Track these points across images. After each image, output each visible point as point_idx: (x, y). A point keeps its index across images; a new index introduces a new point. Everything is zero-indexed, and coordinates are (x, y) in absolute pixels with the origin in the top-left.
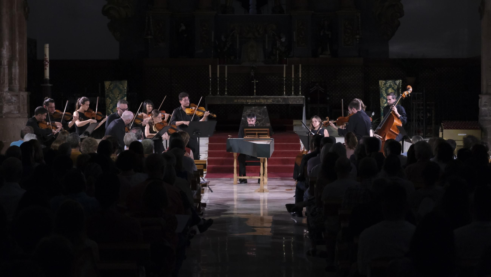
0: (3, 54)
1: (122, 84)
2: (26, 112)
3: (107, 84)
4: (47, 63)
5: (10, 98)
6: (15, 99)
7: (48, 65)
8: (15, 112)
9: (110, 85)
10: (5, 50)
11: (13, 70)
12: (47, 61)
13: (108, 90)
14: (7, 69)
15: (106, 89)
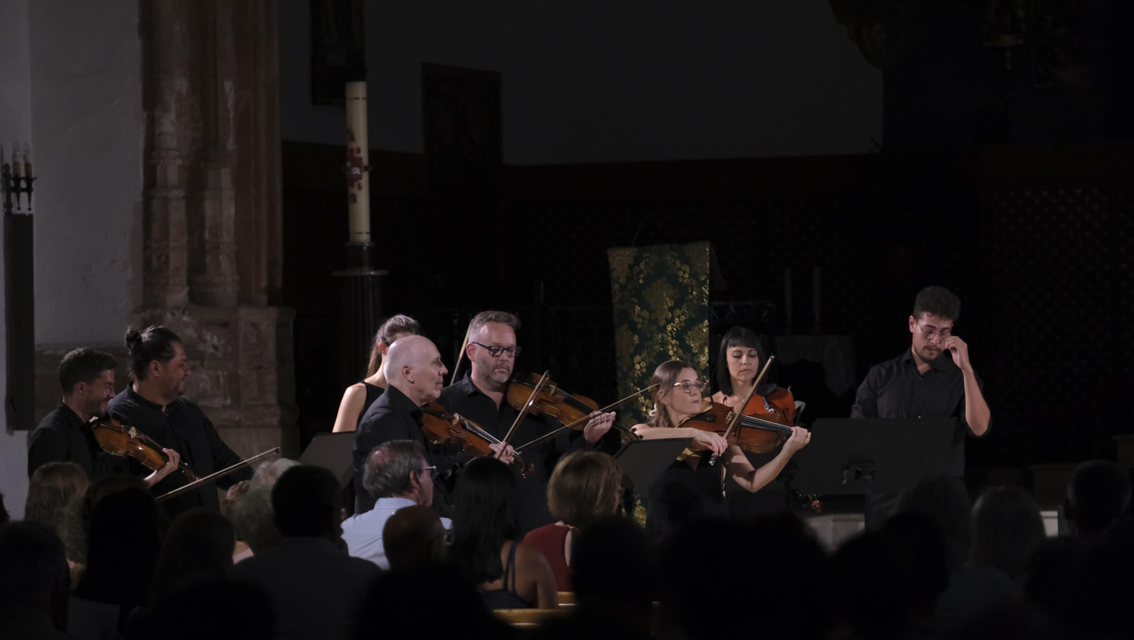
0: (161, 134)
1: (686, 261)
2: (272, 399)
3: (620, 260)
4: (357, 171)
5: (195, 335)
6: (215, 341)
7: (365, 181)
8: (217, 402)
9: (631, 267)
10: (172, 116)
11: (209, 208)
12: (357, 162)
13: (623, 287)
14: (183, 204)
15: (616, 286)
